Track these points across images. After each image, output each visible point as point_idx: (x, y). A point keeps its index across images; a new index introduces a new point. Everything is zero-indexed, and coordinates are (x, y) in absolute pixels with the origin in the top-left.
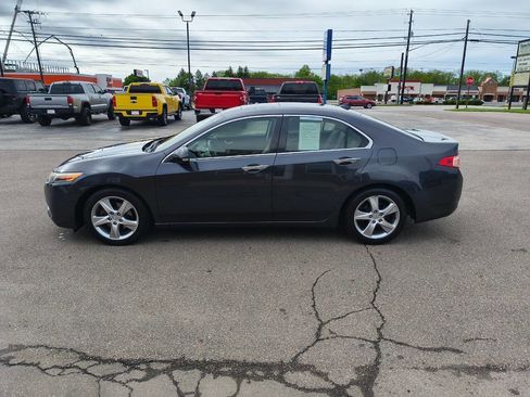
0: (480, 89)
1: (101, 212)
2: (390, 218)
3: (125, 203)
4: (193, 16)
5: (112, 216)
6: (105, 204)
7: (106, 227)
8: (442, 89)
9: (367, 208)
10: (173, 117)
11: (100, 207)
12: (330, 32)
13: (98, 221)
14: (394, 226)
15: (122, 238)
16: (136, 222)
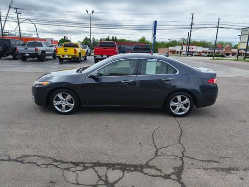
0: (224, 50)
1: (58, 99)
2: (186, 105)
3: (69, 95)
4: (93, 12)
5: (63, 101)
6: (60, 96)
7: (60, 106)
8: (206, 49)
9: (176, 100)
10: (83, 59)
11: (58, 97)
12: (156, 22)
13: (56, 103)
14: (188, 109)
15: (66, 111)
16: (73, 104)
